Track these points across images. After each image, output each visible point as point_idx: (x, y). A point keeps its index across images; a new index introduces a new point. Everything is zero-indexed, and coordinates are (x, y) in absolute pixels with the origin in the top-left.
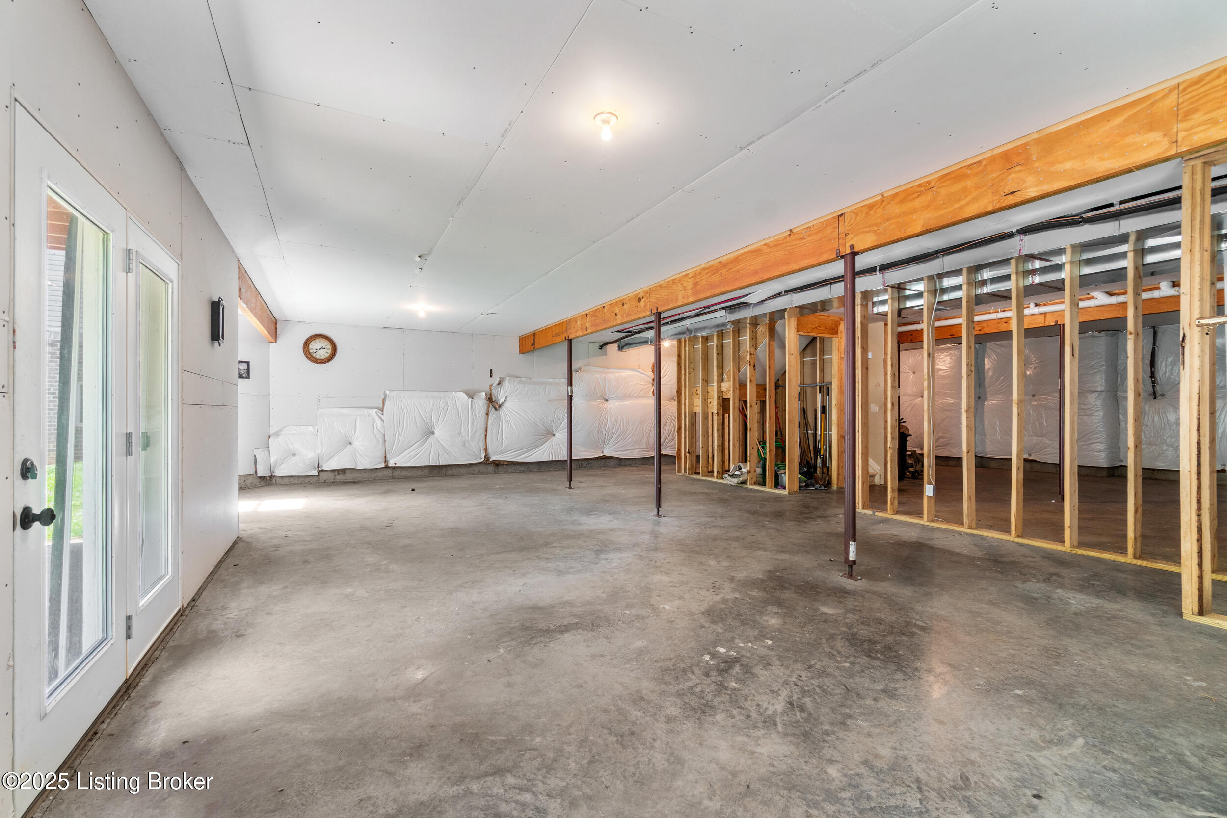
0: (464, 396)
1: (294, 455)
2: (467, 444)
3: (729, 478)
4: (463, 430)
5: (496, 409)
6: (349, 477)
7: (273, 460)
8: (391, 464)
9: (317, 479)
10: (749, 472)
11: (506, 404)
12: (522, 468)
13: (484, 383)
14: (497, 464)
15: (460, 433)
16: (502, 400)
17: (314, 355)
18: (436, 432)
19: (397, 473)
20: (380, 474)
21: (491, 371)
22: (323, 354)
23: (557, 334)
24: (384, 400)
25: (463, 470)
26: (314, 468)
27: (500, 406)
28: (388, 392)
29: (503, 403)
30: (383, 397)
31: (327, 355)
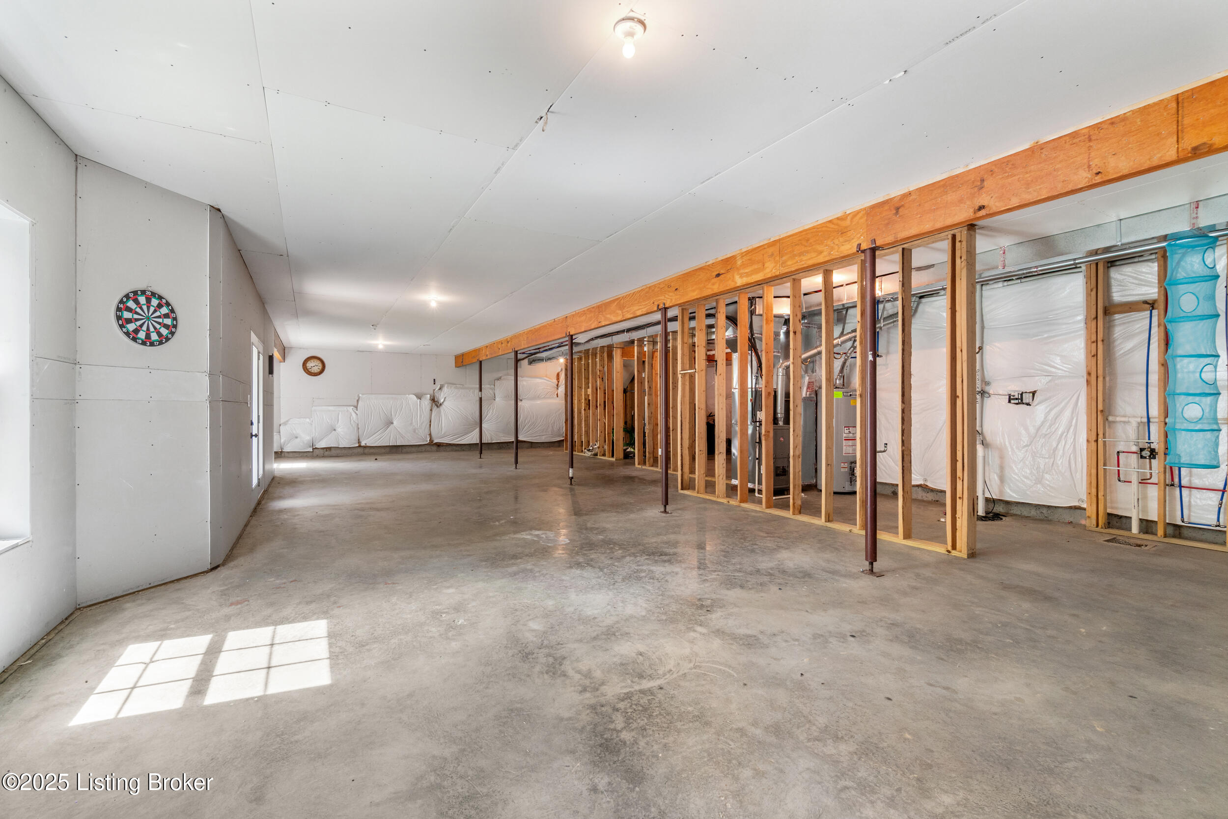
0: (414, 397)
1: (296, 437)
2: (417, 431)
3: (587, 452)
4: (413, 421)
5: (437, 406)
6: (333, 452)
7: (282, 441)
8: (363, 444)
9: (311, 454)
10: (599, 447)
11: (445, 403)
12: (457, 448)
13: (429, 388)
14: (439, 445)
15: (411, 423)
16: (442, 401)
17: (310, 370)
18: (395, 423)
19: (367, 450)
20: (356, 451)
21: (434, 380)
22: (316, 369)
23: (474, 357)
24: (358, 401)
25: (413, 449)
26: (310, 447)
27: (441, 405)
28: (360, 395)
29: (443, 403)
30: (357, 398)
31: (319, 370)
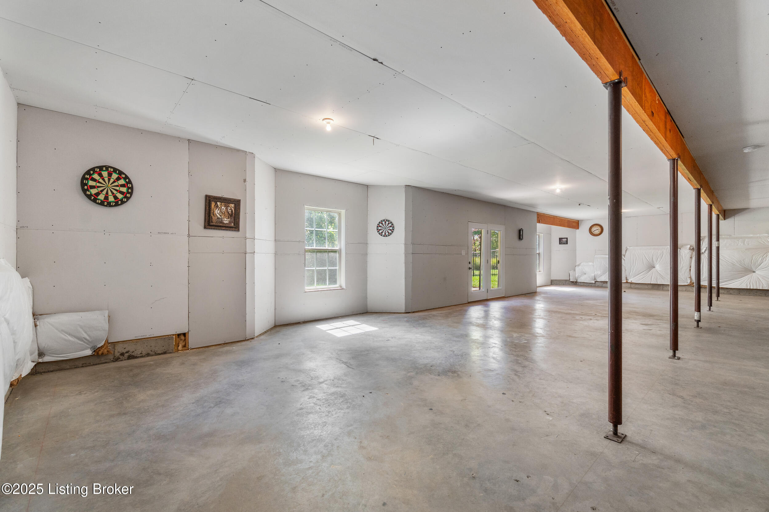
1: (585, 274)
7: (576, 275)
8: (629, 281)
9: (594, 284)
16: (704, 250)
17: (593, 233)
18: (656, 267)
22: (597, 232)
24: (626, 251)
26: (594, 280)
27: (702, 253)
28: (628, 247)
31: (599, 232)
